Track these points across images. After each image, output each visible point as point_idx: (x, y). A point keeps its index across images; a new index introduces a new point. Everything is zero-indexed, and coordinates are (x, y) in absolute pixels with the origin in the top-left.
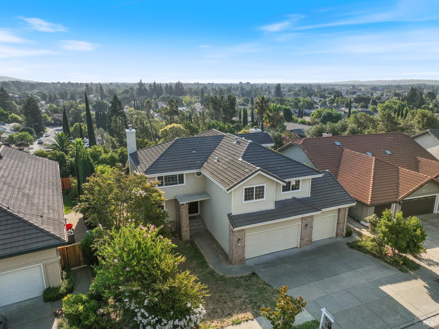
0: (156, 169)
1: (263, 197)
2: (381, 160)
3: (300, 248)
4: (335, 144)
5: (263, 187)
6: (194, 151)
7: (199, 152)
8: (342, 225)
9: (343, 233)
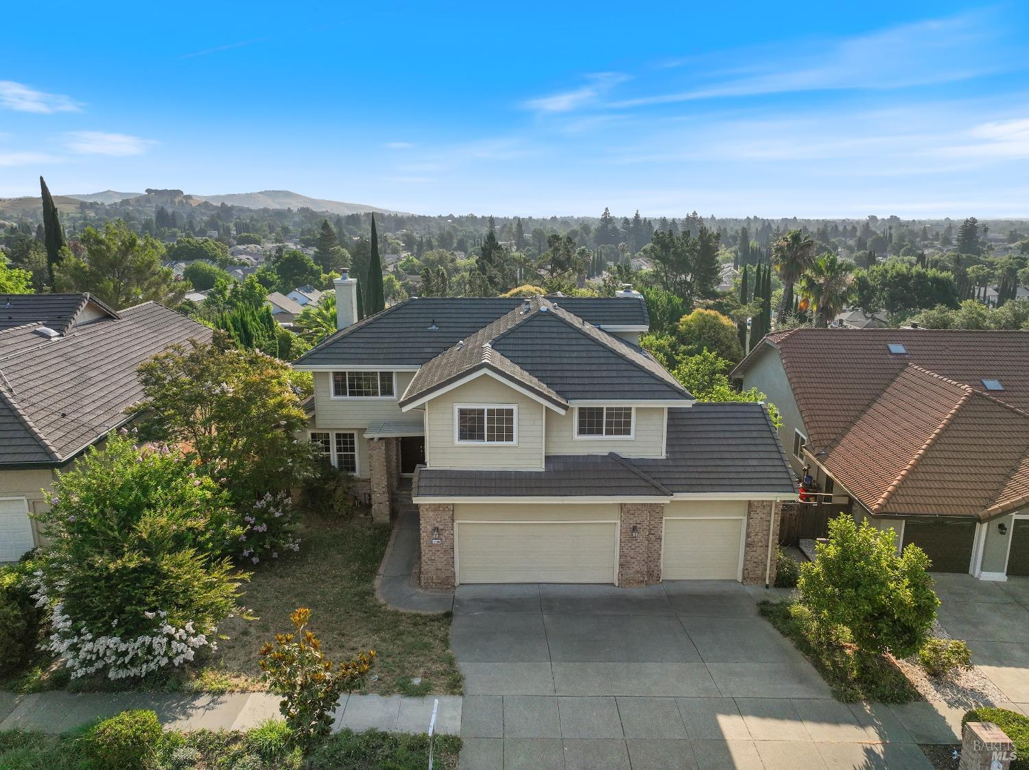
0: (327, 356)
1: (510, 438)
2: (990, 400)
3: (618, 587)
4: (889, 349)
5: (510, 412)
6: (434, 327)
7: (443, 330)
8: (760, 551)
9: (763, 574)
